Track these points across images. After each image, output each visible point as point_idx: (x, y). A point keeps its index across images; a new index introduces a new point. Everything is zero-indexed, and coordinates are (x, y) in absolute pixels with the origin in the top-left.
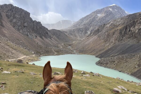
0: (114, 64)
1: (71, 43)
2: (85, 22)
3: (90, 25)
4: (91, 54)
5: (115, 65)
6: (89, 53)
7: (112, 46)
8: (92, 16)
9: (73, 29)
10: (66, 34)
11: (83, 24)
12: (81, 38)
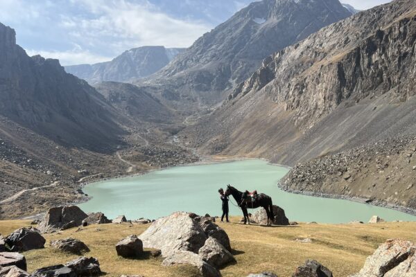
0: (347, 179)
1: (176, 127)
2: (214, 47)
3: (232, 57)
4: (251, 153)
5: (350, 180)
6: (246, 153)
7: (319, 120)
8: (237, 26)
9: (177, 75)
10: (153, 94)
11: (209, 54)
12: (207, 103)
